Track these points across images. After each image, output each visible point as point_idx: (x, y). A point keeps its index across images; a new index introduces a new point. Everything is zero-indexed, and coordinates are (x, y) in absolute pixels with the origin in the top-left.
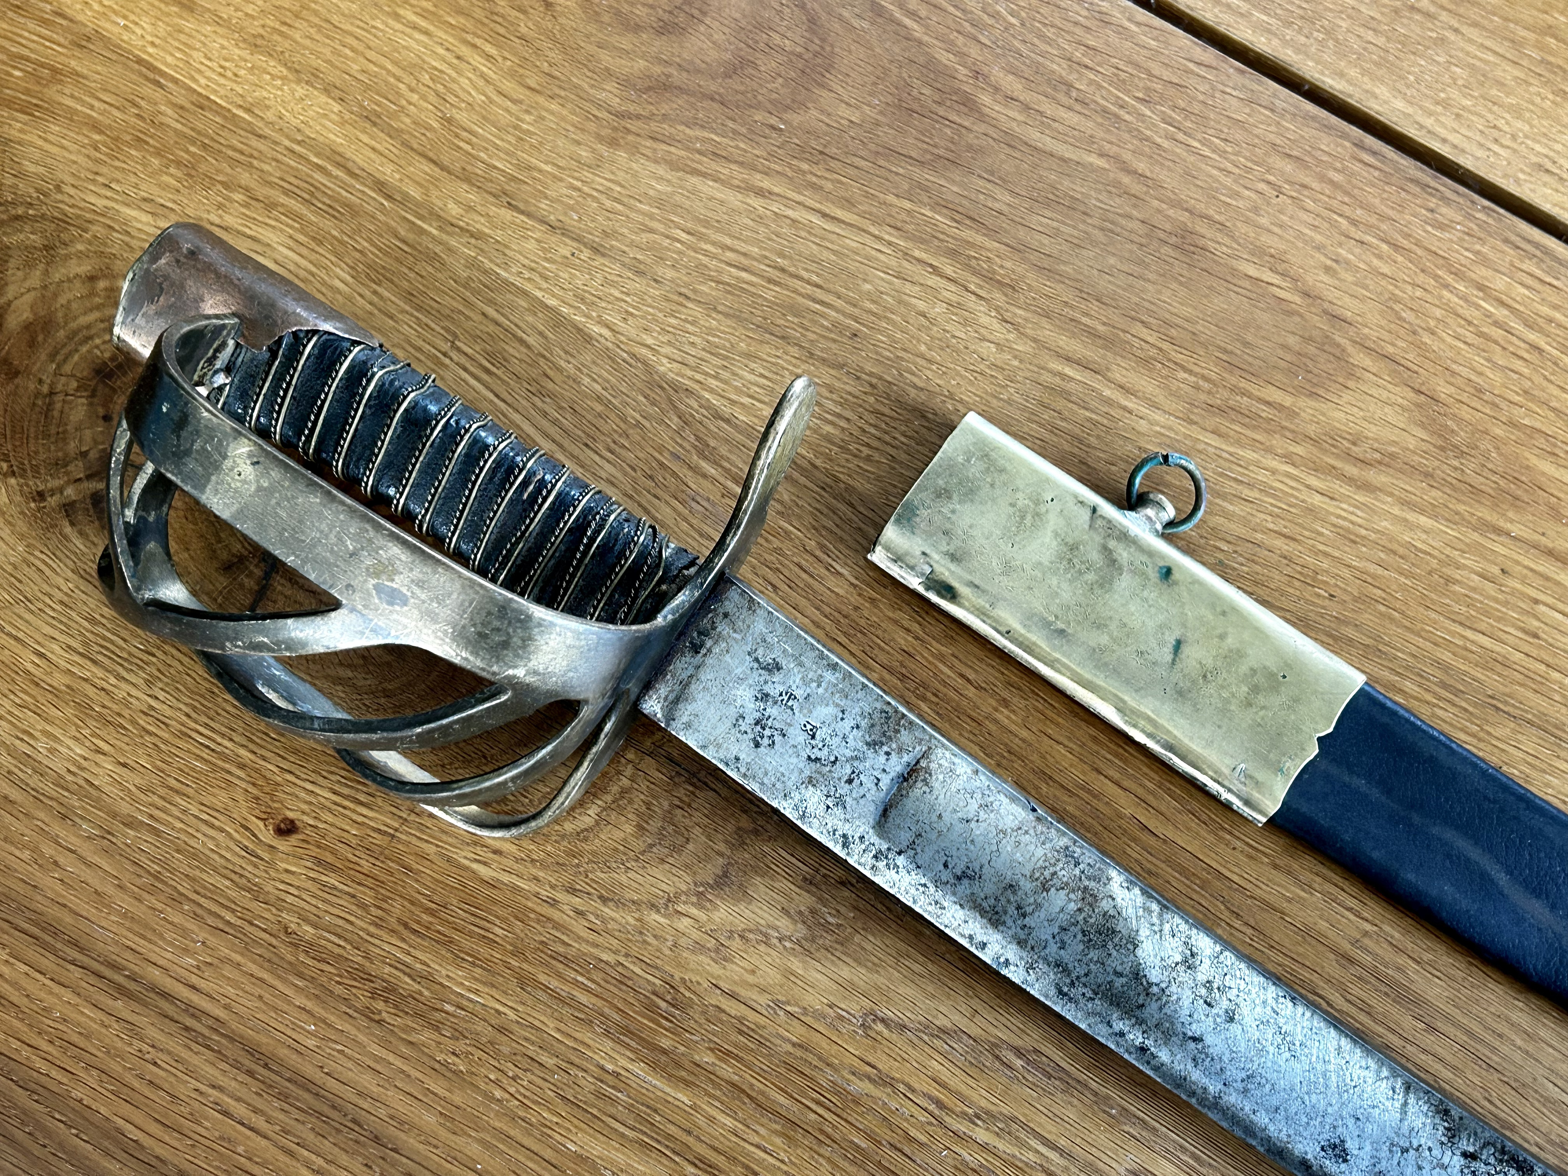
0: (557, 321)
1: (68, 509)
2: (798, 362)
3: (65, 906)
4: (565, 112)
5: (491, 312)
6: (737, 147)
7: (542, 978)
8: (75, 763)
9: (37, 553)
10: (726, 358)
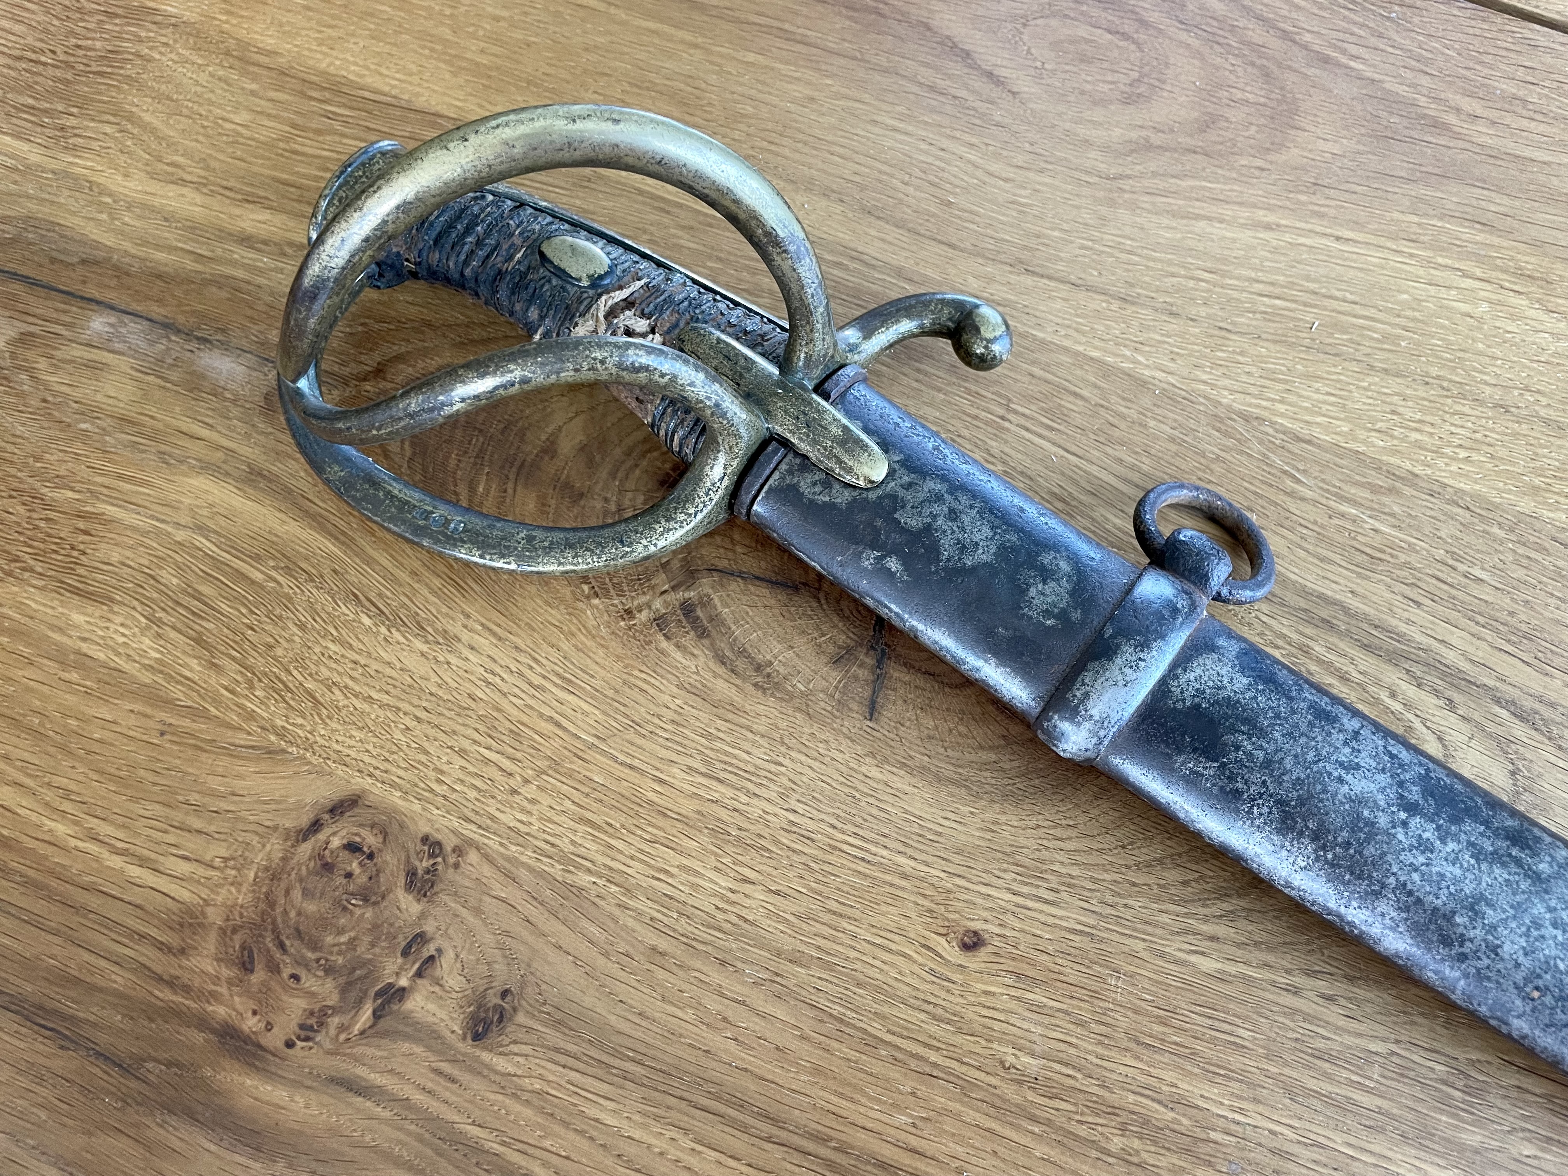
0: (1107, 371)
1: (660, 622)
2: (1361, 376)
3: (746, 1070)
4: (1056, 183)
5: (1036, 371)
6: (1232, 190)
7: (1312, 1084)
8: (722, 897)
9: (636, 673)
10: (1286, 382)
